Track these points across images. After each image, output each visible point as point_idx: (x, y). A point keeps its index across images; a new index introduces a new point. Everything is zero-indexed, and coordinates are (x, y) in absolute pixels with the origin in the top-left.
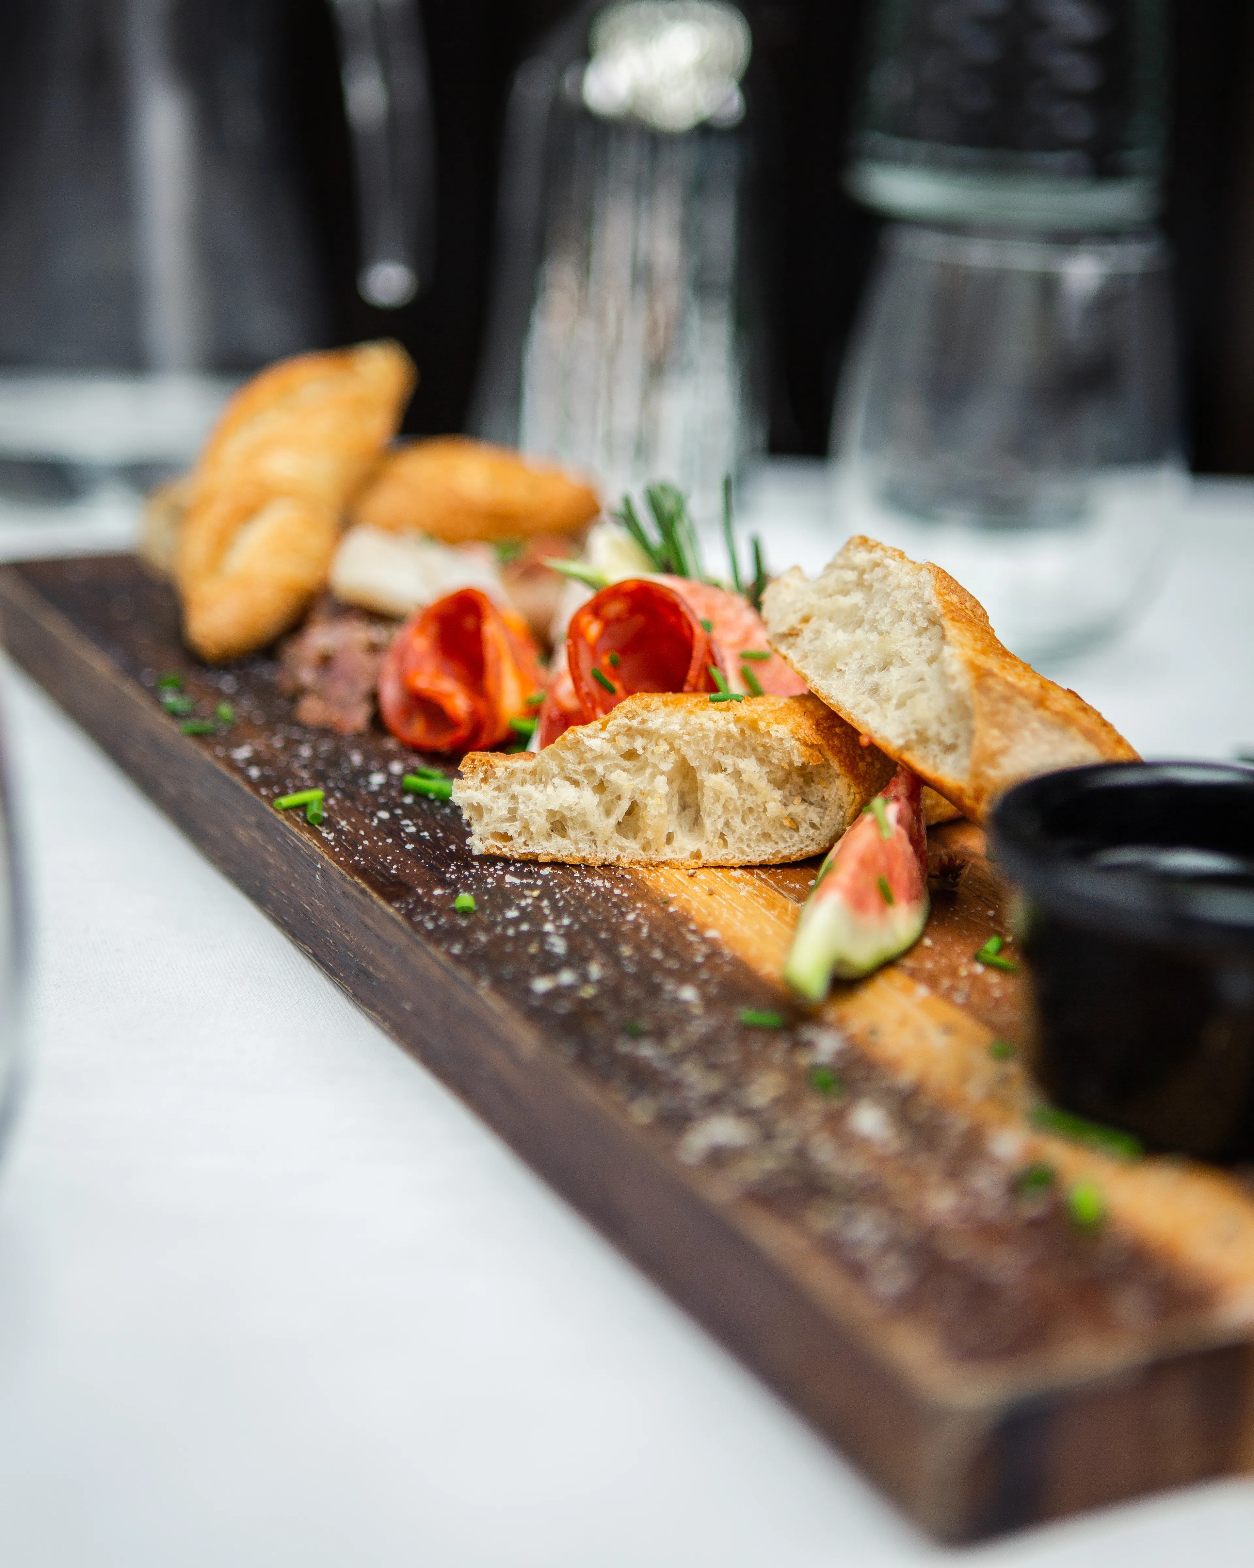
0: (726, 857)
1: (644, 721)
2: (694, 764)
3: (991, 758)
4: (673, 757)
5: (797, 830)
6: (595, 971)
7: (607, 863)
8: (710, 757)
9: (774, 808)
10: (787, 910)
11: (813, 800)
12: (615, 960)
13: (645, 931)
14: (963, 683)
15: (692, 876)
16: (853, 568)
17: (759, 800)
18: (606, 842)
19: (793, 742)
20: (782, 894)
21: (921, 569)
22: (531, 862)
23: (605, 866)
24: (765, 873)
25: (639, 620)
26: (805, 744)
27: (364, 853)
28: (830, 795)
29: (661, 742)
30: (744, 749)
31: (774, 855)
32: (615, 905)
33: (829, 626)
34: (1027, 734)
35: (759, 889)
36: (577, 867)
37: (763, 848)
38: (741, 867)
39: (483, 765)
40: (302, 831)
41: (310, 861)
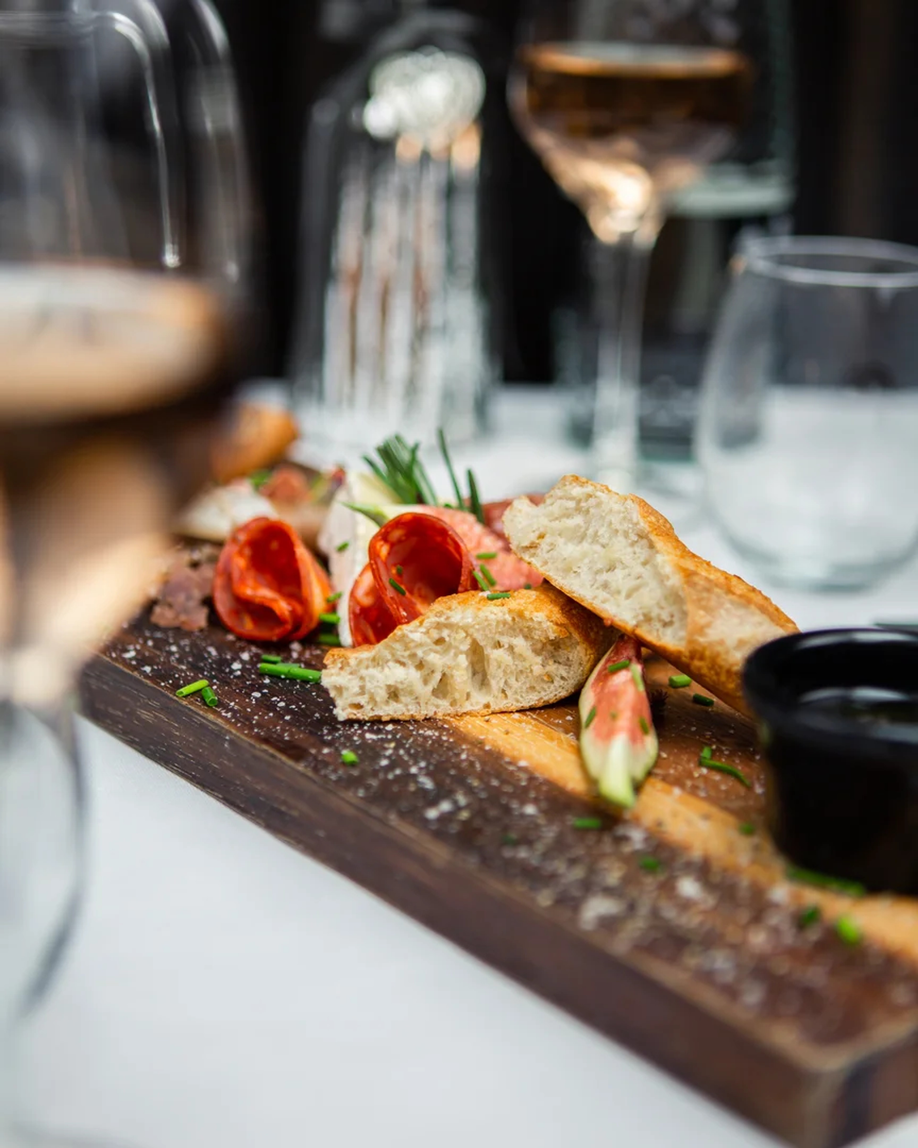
0: (507, 705)
1: (448, 618)
2: (482, 644)
3: (701, 630)
4: (469, 641)
5: (552, 682)
6: (462, 800)
7: (428, 717)
8: (493, 638)
9: (537, 670)
10: (562, 741)
11: (561, 661)
12: (470, 791)
13: (478, 766)
14: (675, 580)
15: (487, 721)
16: (572, 499)
17: (527, 665)
18: (426, 703)
19: (549, 623)
20: (553, 729)
21: (626, 499)
22: (377, 722)
23: (427, 719)
24: (534, 713)
25: (414, 540)
26: (557, 624)
27: (259, 725)
28: (573, 657)
29: (460, 631)
30: (514, 630)
31: (538, 700)
32: (449, 749)
33: (561, 541)
34: (722, 612)
35: (535, 726)
36: (408, 722)
37: (531, 697)
38: (517, 711)
39: (340, 658)
40: (206, 713)
41: (218, 735)
